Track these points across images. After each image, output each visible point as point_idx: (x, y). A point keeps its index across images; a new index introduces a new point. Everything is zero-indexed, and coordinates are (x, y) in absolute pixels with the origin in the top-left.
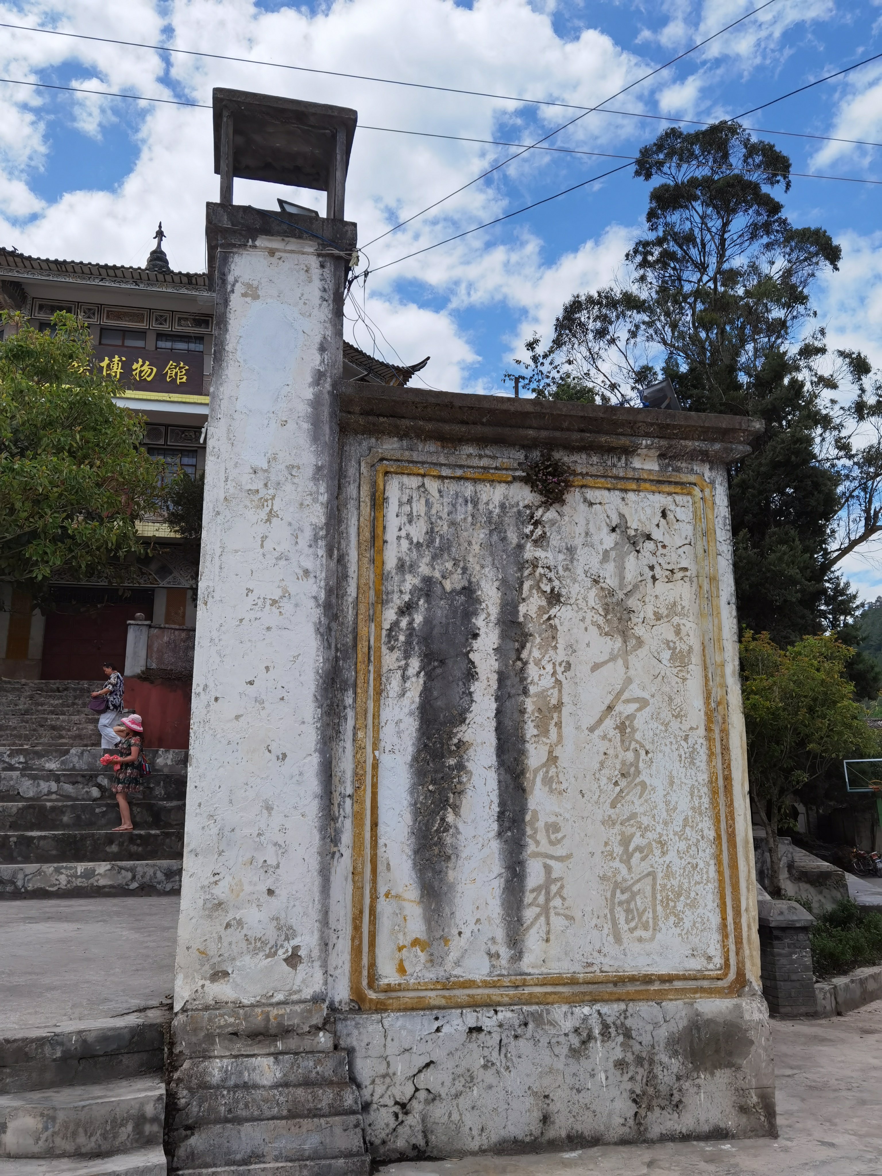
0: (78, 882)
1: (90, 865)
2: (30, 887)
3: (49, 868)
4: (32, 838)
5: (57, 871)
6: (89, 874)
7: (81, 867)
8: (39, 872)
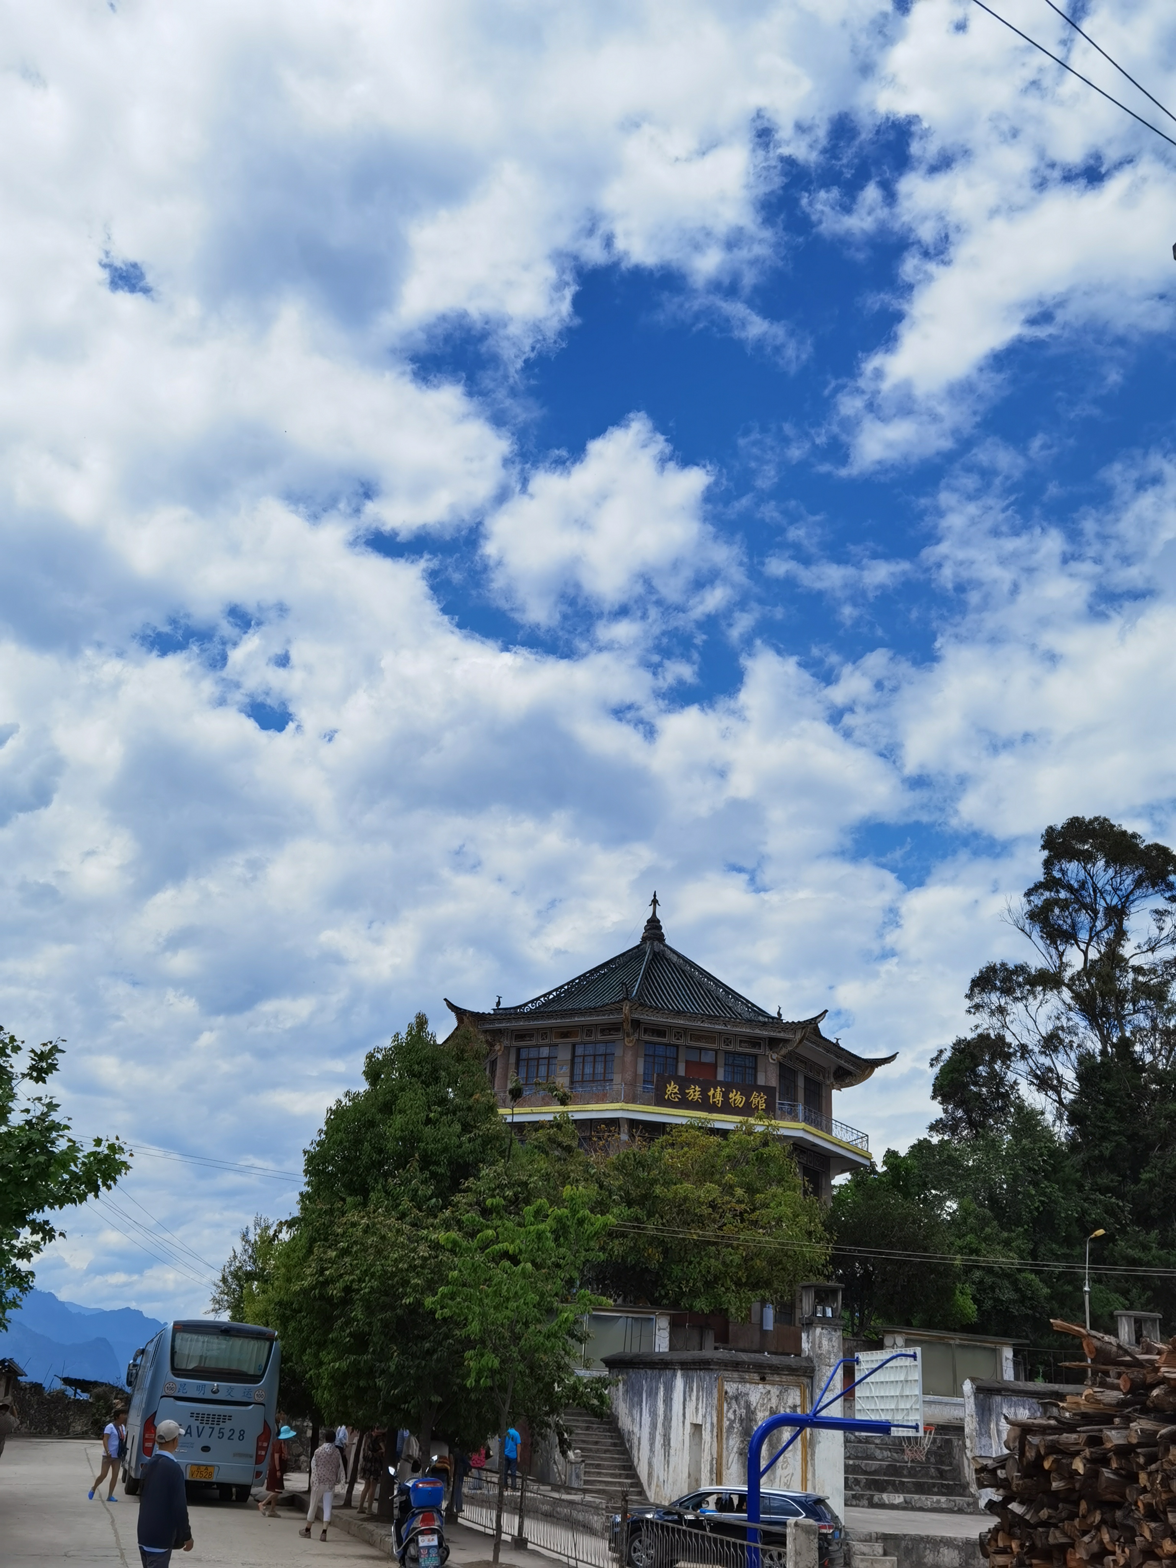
0: (935, 1505)
1: (938, 1497)
2: (918, 1506)
3: (923, 1497)
4: (904, 1482)
5: (926, 1499)
6: (938, 1502)
7: (935, 1498)
8: (920, 1499)
